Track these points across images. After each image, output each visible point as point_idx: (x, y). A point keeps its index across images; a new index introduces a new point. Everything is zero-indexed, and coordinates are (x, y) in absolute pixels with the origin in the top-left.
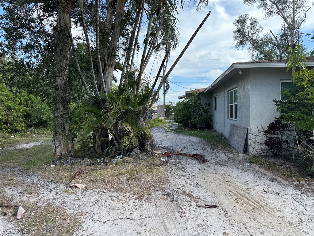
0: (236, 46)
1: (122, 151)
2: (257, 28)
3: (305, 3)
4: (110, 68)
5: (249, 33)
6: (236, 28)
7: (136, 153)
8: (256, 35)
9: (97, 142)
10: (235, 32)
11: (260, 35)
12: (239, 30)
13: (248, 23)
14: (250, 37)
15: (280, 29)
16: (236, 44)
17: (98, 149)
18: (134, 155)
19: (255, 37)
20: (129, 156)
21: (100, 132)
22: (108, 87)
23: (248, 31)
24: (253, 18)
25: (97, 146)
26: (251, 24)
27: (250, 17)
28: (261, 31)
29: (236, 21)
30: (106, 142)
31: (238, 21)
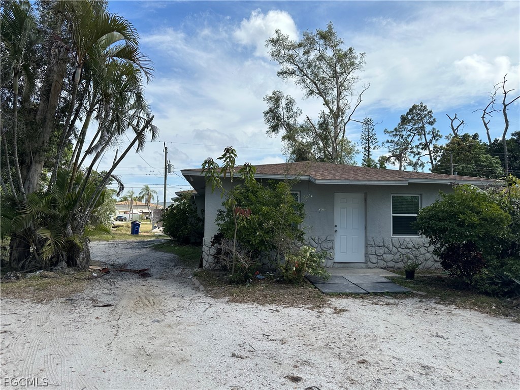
0: (268, 132)
1: (43, 265)
2: (295, 110)
3: (353, 84)
4: (37, 164)
5: (285, 116)
6: (267, 109)
7: (62, 267)
8: (293, 120)
9: (14, 255)
10: (266, 113)
11: (298, 120)
12: (271, 111)
13: (283, 102)
14: (285, 121)
15: (320, 115)
16: (268, 130)
17: (14, 263)
18: (59, 269)
19: (291, 121)
20: (51, 270)
21: (18, 242)
22: (33, 186)
23: (282, 112)
24: (289, 96)
25: (13, 259)
26: (286, 104)
27: (285, 96)
28: (300, 115)
29: (268, 97)
30: (26, 255)
31: (270, 97)
